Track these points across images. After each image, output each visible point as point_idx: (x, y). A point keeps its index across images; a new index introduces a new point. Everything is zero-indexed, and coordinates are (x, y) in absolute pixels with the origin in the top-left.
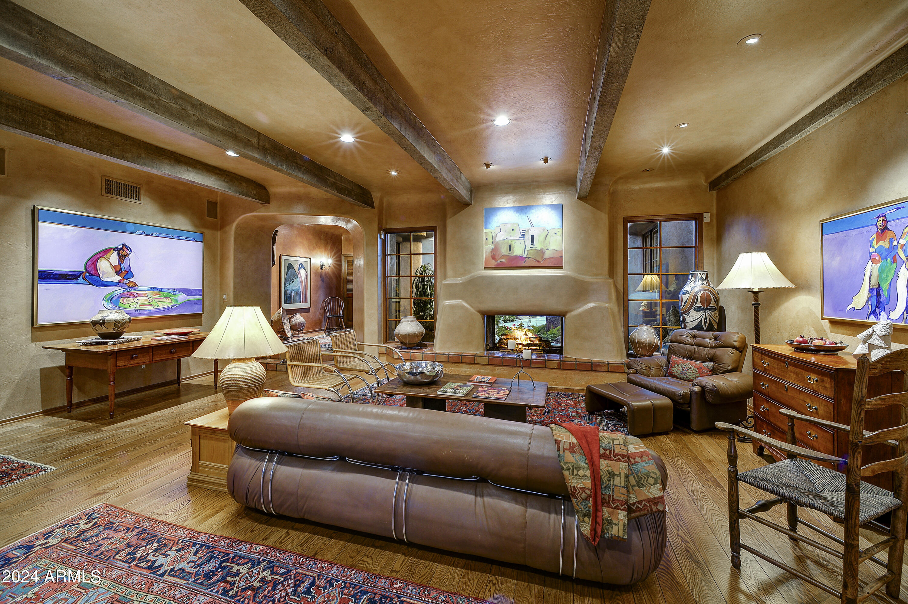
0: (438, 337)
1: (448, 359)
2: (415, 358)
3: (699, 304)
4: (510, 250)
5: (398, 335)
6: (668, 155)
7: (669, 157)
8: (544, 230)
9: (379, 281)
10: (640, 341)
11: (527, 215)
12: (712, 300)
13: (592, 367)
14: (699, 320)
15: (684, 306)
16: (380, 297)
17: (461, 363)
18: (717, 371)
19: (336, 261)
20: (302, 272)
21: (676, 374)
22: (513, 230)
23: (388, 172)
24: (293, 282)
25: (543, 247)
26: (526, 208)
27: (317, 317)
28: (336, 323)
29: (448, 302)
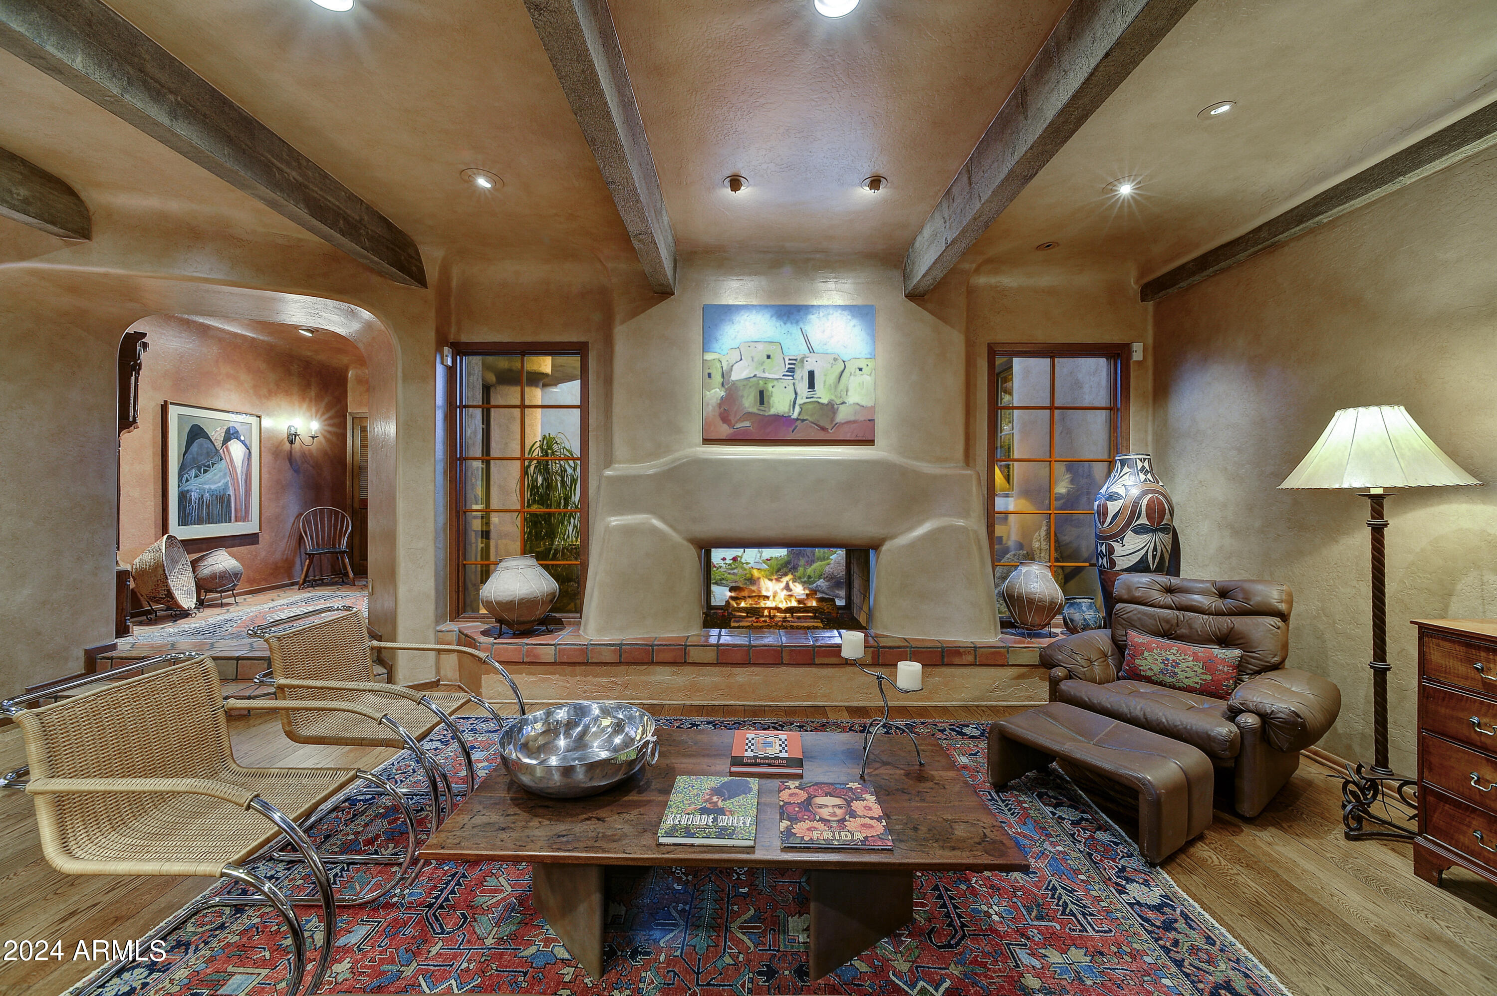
0: (594, 603)
1: (620, 656)
2: (536, 656)
3: (1143, 520)
4: (762, 402)
5: (488, 604)
6: (1130, 198)
7: (1131, 201)
8: (835, 360)
9: (440, 468)
10: (1032, 596)
11: (801, 325)
12: (1167, 511)
13: (943, 657)
14: (1143, 552)
15: (1111, 523)
16: (441, 509)
17: (652, 663)
18: (1247, 668)
19: (330, 425)
20: (236, 449)
21: (1150, 673)
22: (769, 357)
23: (465, 177)
24: (205, 471)
25: (833, 397)
26: (799, 311)
27: (278, 556)
28: (333, 566)
29: (615, 521)
